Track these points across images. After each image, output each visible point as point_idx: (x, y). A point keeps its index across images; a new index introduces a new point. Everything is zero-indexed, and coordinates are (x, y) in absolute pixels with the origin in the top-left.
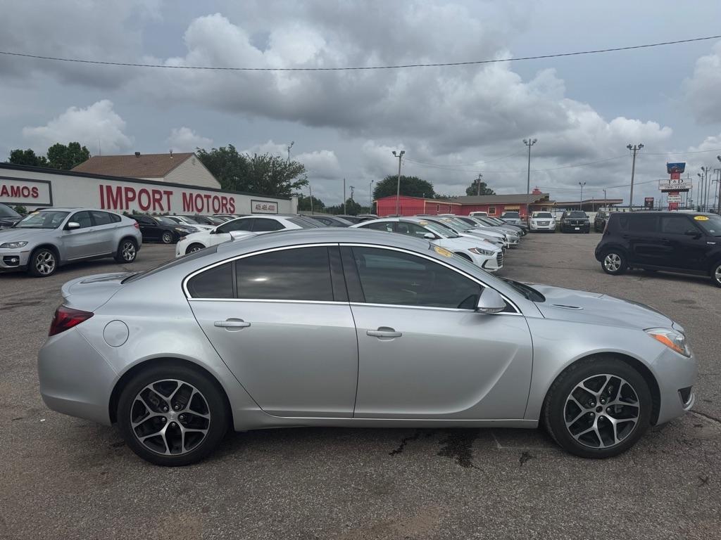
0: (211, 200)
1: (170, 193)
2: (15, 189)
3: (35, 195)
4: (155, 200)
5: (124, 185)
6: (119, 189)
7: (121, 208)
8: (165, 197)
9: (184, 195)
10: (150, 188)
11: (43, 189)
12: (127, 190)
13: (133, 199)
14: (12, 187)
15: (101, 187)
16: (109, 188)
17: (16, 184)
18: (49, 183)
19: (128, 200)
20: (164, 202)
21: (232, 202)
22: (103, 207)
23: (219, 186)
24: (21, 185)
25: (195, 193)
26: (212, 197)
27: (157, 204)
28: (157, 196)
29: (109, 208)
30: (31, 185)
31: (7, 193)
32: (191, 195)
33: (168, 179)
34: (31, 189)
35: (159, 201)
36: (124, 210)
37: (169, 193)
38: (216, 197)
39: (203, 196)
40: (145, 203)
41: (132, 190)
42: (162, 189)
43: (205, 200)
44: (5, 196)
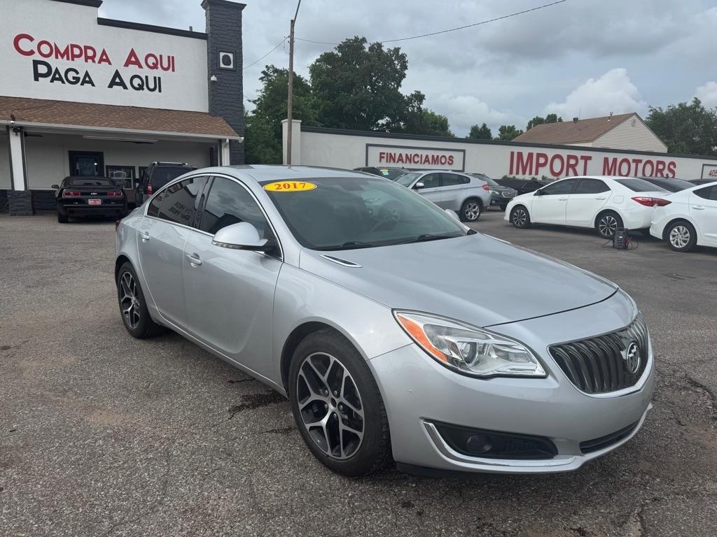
0: (641, 166)
1: (590, 158)
2: (435, 157)
3: (451, 162)
4: (569, 166)
5: (536, 151)
6: (530, 155)
7: (530, 173)
8: (581, 163)
9: (606, 160)
10: (564, 153)
11: (458, 157)
12: (539, 155)
13: (544, 165)
14: (433, 156)
15: (512, 153)
16: (520, 155)
17: (436, 153)
18: (464, 151)
19: (538, 165)
20: (580, 168)
21: (672, 167)
22: (511, 172)
23: (664, 149)
24: (440, 154)
25: (620, 157)
26: (643, 162)
27: (571, 170)
28: (572, 162)
29: (517, 173)
30: (447, 154)
31: (428, 161)
32: (615, 160)
33: (598, 143)
34: (447, 157)
35: (573, 167)
36: (533, 175)
37: (587, 159)
38: (649, 162)
39: (631, 161)
40: (557, 168)
41: (545, 156)
42: (579, 154)
43: (633, 165)
44: (427, 163)
